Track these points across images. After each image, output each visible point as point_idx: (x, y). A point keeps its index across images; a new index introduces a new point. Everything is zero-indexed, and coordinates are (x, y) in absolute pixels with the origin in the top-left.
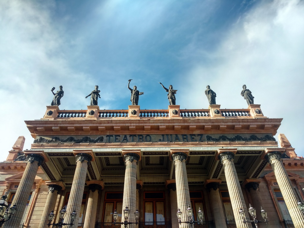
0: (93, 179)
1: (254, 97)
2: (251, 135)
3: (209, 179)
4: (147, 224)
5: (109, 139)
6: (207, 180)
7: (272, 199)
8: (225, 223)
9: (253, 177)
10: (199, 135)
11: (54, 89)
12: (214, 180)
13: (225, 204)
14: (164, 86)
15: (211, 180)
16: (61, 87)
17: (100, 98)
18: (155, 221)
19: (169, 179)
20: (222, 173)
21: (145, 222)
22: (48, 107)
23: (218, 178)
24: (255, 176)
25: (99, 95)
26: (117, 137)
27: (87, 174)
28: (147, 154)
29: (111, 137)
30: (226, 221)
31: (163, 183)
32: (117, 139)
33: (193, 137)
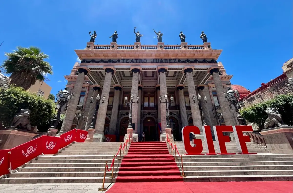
0: (116, 84)
1: (207, 39)
2: (203, 59)
3: (178, 84)
4: (145, 106)
5: (123, 61)
6: (177, 85)
7: (210, 95)
8: (185, 106)
9: (202, 84)
10: (174, 59)
11: (90, 33)
12: (181, 85)
13: (186, 97)
14: (155, 32)
15: (180, 85)
16: (95, 32)
17: (118, 38)
18: (149, 105)
19: (157, 84)
20: (185, 82)
21: (144, 105)
22: (88, 43)
23: (183, 84)
24: (203, 83)
25: (117, 36)
26: (128, 60)
27: (112, 79)
28: (144, 70)
29: (124, 60)
30: (186, 105)
31: (154, 87)
32: (128, 61)
33: (171, 60)
